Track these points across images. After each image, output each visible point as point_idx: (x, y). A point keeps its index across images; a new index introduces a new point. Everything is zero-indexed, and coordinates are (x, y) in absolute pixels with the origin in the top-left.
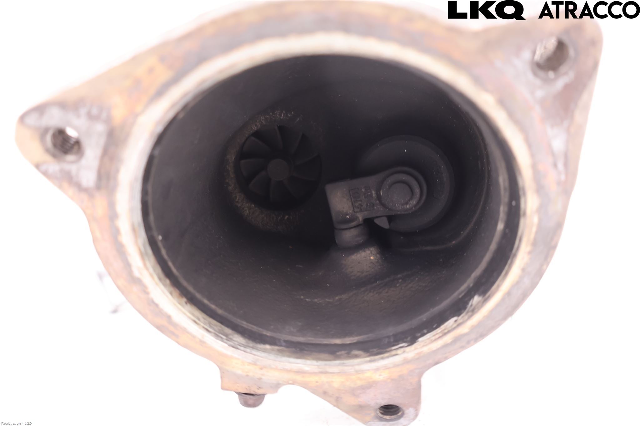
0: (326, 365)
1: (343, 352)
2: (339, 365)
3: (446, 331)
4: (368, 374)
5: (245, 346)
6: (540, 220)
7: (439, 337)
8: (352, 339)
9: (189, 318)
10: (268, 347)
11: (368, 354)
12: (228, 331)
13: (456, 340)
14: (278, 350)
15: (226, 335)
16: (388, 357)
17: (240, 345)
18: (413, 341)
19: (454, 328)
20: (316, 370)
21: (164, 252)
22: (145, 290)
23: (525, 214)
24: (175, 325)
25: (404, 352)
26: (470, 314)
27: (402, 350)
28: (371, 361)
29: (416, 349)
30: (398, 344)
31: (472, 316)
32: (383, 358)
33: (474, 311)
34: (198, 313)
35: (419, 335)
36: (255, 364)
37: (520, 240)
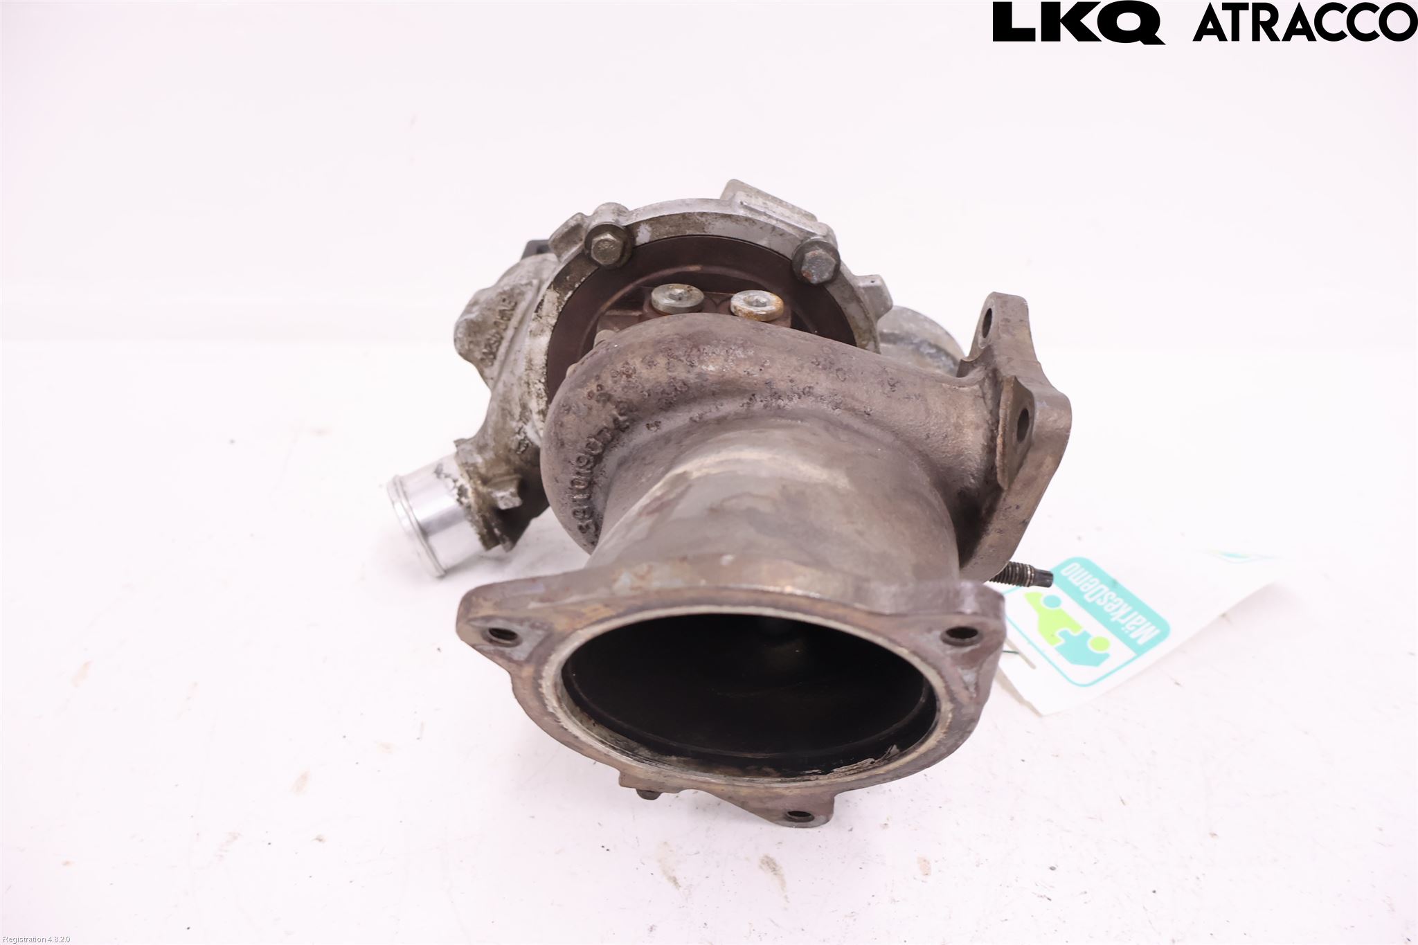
0: (734, 780)
1: (753, 767)
2: (748, 781)
3: (861, 770)
4: (778, 790)
5: (651, 760)
6: (954, 717)
7: (855, 773)
8: (765, 755)
9: (597, 739)
10: (674, 758)
11: (779, 774)
12: (634, 744)
13: (870, 777)
14: (685, 762)
15: (632, 751)
16: (800, 781)
17: (647, 759)
18: (827, 771)
19: (870, 769)
20: (724, 783)
21: (576, 686)
22: (557, 720)
23: (939, 710)
24: (582, 742)
25: (817, 779)
26: (886, 761)
27: (815, 777)
28: (781, 782)
29: (829, 778)
30: (812, 769)
31: (887, 764)
32: (794, 781)
33: (890, 760)
34: (605, 732)
35: (835, 764)
36: (659, 773)
37: (936, 725)
